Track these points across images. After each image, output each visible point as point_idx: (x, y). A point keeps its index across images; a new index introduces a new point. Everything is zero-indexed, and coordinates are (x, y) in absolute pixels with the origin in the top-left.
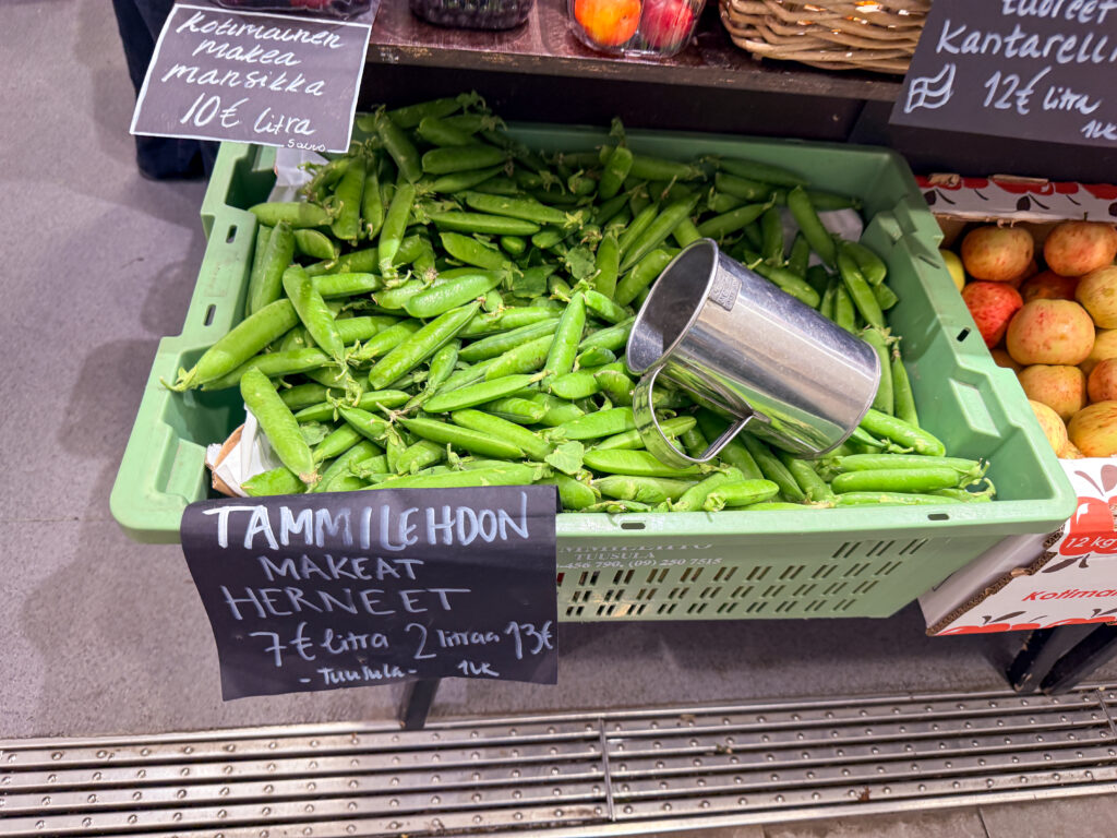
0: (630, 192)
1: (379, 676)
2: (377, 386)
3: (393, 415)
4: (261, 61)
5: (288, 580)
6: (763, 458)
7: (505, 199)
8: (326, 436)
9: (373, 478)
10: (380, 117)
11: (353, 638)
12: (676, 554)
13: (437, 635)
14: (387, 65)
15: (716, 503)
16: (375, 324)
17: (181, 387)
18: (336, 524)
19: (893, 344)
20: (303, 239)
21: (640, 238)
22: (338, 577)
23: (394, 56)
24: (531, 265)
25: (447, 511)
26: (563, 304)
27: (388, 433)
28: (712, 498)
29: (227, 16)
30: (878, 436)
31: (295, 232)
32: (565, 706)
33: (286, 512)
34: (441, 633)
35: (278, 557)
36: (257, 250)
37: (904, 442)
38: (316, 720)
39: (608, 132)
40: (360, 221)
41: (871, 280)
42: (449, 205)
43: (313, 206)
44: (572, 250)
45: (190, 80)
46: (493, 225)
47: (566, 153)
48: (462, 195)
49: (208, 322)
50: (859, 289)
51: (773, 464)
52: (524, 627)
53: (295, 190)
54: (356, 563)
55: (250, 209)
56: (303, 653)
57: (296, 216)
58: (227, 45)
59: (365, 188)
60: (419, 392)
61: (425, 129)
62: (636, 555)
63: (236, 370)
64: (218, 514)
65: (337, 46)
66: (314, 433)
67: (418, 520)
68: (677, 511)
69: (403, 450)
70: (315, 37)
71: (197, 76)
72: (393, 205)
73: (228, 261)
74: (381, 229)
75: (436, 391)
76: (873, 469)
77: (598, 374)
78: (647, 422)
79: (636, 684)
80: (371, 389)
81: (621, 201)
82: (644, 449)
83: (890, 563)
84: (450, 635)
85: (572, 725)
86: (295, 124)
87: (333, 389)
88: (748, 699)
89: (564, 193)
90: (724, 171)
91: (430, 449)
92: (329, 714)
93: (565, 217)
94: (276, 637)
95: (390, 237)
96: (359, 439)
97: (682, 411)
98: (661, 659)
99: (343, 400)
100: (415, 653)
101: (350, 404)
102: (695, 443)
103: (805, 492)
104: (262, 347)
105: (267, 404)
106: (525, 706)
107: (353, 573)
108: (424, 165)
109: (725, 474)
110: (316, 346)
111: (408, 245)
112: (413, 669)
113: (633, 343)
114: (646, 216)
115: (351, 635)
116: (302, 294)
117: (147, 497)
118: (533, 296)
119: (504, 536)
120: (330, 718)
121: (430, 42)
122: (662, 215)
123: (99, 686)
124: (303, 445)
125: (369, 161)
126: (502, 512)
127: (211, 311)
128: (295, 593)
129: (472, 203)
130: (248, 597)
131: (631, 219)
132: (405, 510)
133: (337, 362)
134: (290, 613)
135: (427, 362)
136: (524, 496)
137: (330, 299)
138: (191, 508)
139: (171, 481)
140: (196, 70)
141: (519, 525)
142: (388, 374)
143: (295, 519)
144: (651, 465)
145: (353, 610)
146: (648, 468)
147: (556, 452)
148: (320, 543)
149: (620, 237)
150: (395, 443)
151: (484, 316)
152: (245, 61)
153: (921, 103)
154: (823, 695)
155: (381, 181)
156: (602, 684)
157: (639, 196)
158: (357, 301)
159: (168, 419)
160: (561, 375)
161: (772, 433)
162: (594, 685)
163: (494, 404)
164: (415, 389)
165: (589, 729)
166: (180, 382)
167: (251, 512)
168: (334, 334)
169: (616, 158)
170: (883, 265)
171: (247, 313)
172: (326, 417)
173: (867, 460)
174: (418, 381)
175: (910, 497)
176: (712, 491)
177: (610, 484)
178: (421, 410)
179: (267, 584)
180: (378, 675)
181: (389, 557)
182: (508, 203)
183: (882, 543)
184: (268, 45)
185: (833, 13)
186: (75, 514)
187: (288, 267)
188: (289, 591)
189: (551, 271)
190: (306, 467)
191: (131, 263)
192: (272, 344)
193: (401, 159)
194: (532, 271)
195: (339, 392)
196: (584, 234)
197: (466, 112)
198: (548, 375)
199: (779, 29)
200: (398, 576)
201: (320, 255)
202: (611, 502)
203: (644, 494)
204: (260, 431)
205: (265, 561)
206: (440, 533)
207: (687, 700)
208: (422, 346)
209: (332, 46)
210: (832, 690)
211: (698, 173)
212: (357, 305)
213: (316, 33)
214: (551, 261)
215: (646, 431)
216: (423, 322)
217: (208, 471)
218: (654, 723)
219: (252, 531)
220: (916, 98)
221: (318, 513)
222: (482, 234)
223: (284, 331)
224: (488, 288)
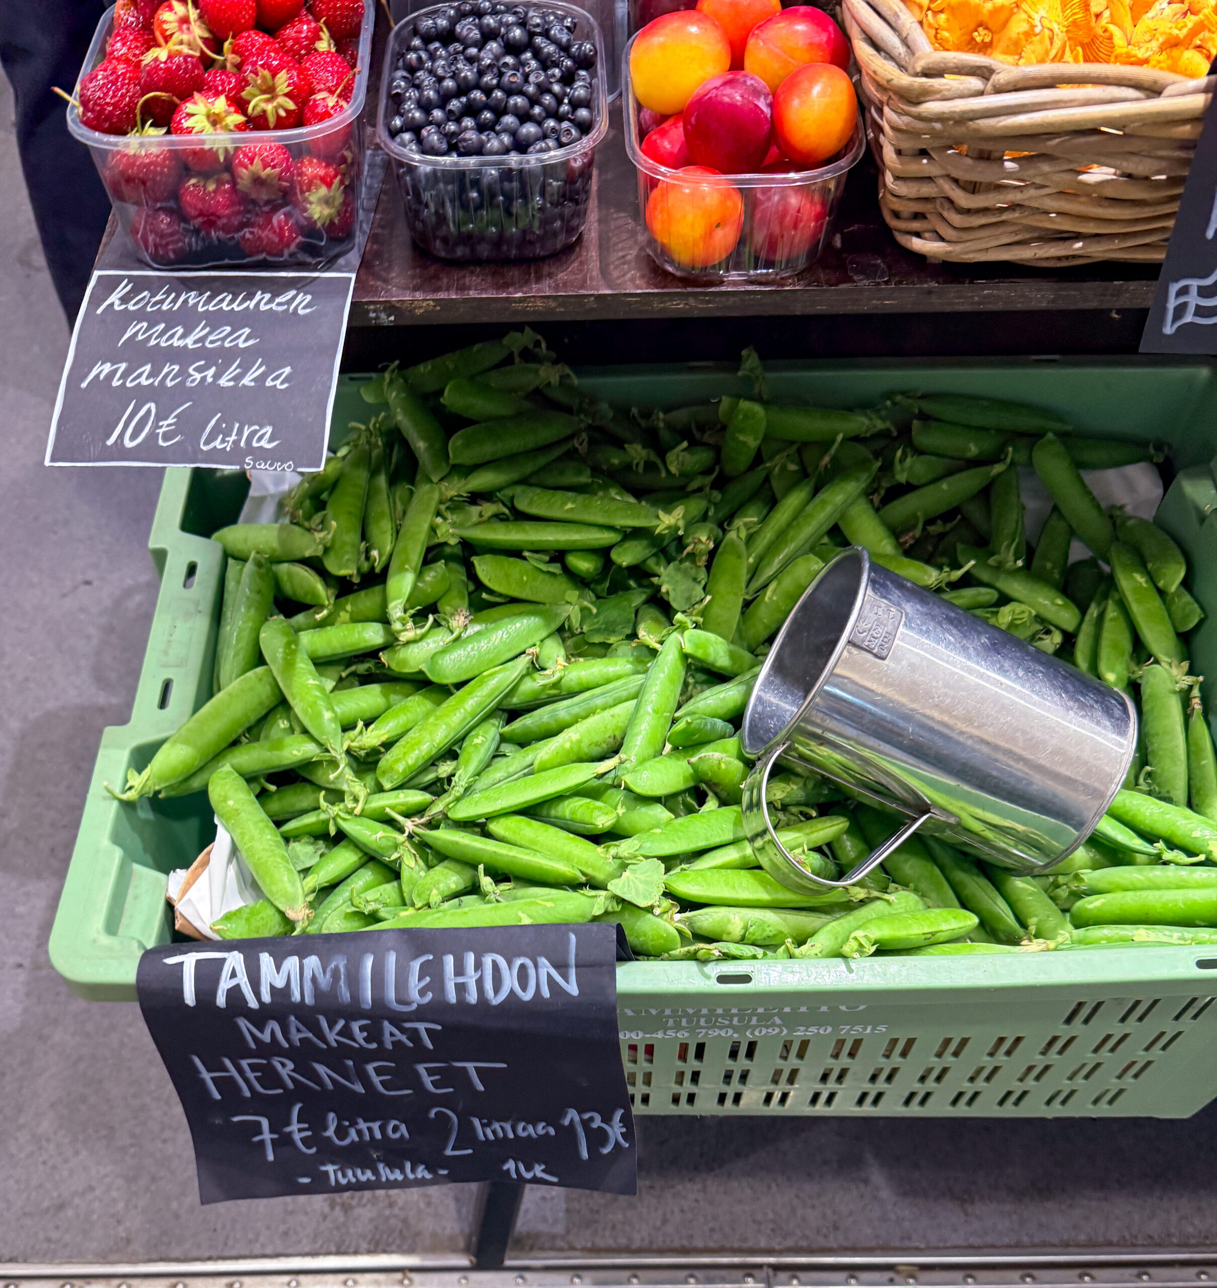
0: (768, 465)
1: (400, 1178)
2: (387, 785)
3: (409, 825)
4: (208, 345)
5: (273, 1048)
6: (960, 876)
7: (570, 494)
8: (322, 855)
9: (382, 914)
10: (391, 381)
11: (363, 1125)
12: (814, 1018)
13: (471, 1125)
14: (380, 329)
15: (861, 945)
16: (385, 695)
17: (131, 795)
18: (328, 974)
19: (1191, 687)
20: (285, 578)
21: (781, 536)
22: (334, 1044)
23: (389, 316)
24: (612, 590)
25: (470, 958)
26: (654, 653)
27: (401, 850)
28: (855, 939)
29: (162, 281)
30: (1149, 837)
31: (275, 568)
32: (711, 1244)
33: (266, 960)
34: (476, 1122)
35: (259, 1017)
36: (226, 596)
37: (1191, 847)
38: (352, 1250)
39: (738, 369)
40: (363, 545)
41: (1161, 584)
42: (489, 509)
43: (297, 529)
44: (672, 565)
45: (116, 383)
46: (550, 538)
47: (668, 409)
48: (509, 492)
49: (163, 703)
50: (1139, 601)
51: (977, 887)
52: (586, 1116)
53: (276, 500)
54: (355, 1026)
55: (216, 535)
56: (300, 1144)
57: (275, 544)
58: (162, 326)
59: (369, 496)
60: (445, 791)
61: (451, 398)
62: (754, 1021)
63: (201, 769)
64: (182, 963)
65: (308, 311)
66: (305, 851)
67: (432, 971)
68: (803, 956)
69: (422, 874)
70: (278, 300)
71: (124, 376)
72: (408, 521)
73: (188, 615)
74: (391, 555)
75: (466, 790)
76: (1135, 889)
77: (694, 760)
78: (760, 829)
79: (824, 1216)
80: (380, 789)
81: (757, 477)
82: (759, 867)
83: (1162, 1034)
84: (489, 1125)
85: (723, 1273)
86: (252, 434)
87: (329, 790)
88: (1009, 1246)
89: (664, 474)
90: (924, 417)
91: (457, 873)
92: (369, 1243)
93: (658, 517)
94: (265, 1123)
95: (402, 570)
96: (365, 858)
97: (825, 810)
98: (866, 1181)
99: (342, 806)
100: (444, 1148)
101: (350, 812)
102: (852, 855)
103: (1024, 925)
104: (234, 736)
105: (243, 815)
106: (651, 1242)
107: (354, 1040)
108: (451, 455)
109: (888, 901)
110: (305, 731)
111: (429, 577)
112: (443, 1168)
113: (755, 706)
114: (793, 501)
115: (360, 1121)
116: (285, 659)
117: (95, 941)
118: (612, 640)
119: (546, 993)
120: (372, 1247)
121: (437, 290)
122: (821, 496)
123: (60, 1196)
124: (289, 870)
125: (375, 453)
126: (543, 961)
127: (167, 687)
128: (283, 1065)
129: (522, 505)
130: (226, 1070)
131: (773, 503)
132: (416, 956)
133: (333, 753)
134: (280, 1091)
135: (456, 748)
136: (573, 937)
137: (321, 663)
138: (148, 955)
139: (125, 920)
140: (123, 366)
141: (566, 978)
142: (400, 767)
143: (278, 969)
144: (768, 892)
145: (359, 1088)
146: (763, 896)
147: (626, 874)
148: (309, 1000)
149: (750, 539)
150: (411, 864)
151: (536, 675)
152: (186, 346)
153: (1189, 318)
154: (1134, 1245)
155: (392, 482)
156: (771, 1216)
157: (784, 468)
158: (363, 662)
159: (117, 839)
160: (643, 761)
161: (964, 839)
162: (759, 1217)
163: (546, 806)
164: (438, 788)
165: (750, 1280)
166: (131, 788)
167: (224, 960)
168: (328, 715)
169: (740, 417)
170: (1182, 560)
171: (215, 688)
172: (319, 830)
173: (1127, 875)
174: (444, 775)
175: (1189, 933)
176: (858, 928)
177: (705, 919)
178: (446, 817)
179: (250, 1054)
180: (398, 1175)
181: (397, 1020)
182: (574, 502)
183: (1137, 1003)
184: (215, 320)
185: (1043, 187)
186: (19, 960)
187: (266, 620)
188: (276, 1062)
189: (643, 597)
190: (292, 900)
191: (75, 588)
192: (249, 729)
193: (420, 445)
194: (613, 600)
195: (337, 796)
196: (690, 540)
197: (517, 360)
198: (622, 763)
199: (957, 219)
200: (411, 1045)
201: (308, 600)
202: (702, 945)
203: (755, 933)
204: (235, 851)
205: (243, 1024)
206: (461, 988)
207: (907, 1244)
208: (448, 725)
209: (301, 312)
210: (1150, 1237)
211: (880, 425)
212: (362, 668)
213: (278, 295)
214: (645, 582)
215: (759, 843)
216: (452, 689)
217: (170, 906)
218: (853, 1277)
219: (225, 984)
220: (1180, 311)
221: (306, 961)
222: (536, 551)
223: (264, 712)
224: (544, 634)
